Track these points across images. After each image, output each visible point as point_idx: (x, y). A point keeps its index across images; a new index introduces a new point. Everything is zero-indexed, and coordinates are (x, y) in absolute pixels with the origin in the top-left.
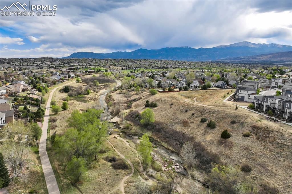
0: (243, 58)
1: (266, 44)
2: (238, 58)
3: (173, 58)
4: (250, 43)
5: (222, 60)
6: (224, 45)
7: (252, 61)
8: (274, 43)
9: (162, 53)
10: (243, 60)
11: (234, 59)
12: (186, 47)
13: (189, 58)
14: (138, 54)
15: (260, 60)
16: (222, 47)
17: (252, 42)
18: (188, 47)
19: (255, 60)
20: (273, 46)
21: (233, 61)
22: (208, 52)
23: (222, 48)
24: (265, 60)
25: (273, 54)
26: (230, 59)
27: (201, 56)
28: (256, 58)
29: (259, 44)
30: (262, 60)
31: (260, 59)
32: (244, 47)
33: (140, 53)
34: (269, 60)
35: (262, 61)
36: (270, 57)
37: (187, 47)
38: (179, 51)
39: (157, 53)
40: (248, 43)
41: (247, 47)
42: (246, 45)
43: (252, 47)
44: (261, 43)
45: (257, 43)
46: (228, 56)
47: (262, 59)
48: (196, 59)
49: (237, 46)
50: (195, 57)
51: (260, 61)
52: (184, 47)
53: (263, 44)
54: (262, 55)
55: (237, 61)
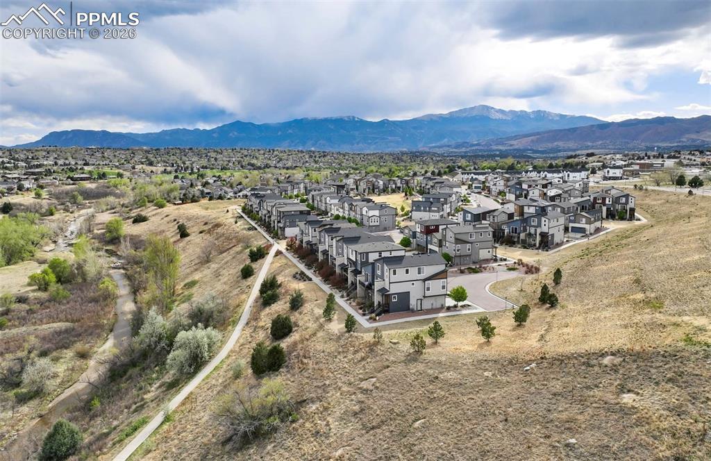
0: (476, 142)
1: (526, 112)
2: (466, 142)
3: (317, 145)
4: (493, 108)
5: (431, 148)
6: (438, 113)
7: (494, 151)
8: (542, 110)
9: (290, 131)
10: (477, 147)
11: (457, 147)
12: (349, 117)
13: (358, 143)
14: (231, 135)
15: (511, 148)
16: (434, 118)
17: (497, 107)
18: (354, 117)
19: (501, 147)
20: (540, 115)
21: (454, 150)
22: (400, 129)
23: (431, 119)
24: (522, 148)
25: (538, 134)
26: (449, 146)
27: (384, 139)
28: (503, 144)
29: (511, 111)
30: (516, 147)
31: (511, 145)
32: (480, 117)
33: (236, 133)
34: (529, 148)
35: (515, 150)
36: (532, 141)
37: (351, 118)
38: (332, 127)
39: (280, 133)
40: (487, 108)
41: (486, 119)
42: (485, 115)
43: (497, 118)
44: (517, 110)
45: (507, 109)
46: (446, 140)
47: (517, 144)
48: (373, 147)
49: (464, 115)
50: (370, 141)
51: (510, 150)
52: (346, 119)
53: (521, 111)
54: (516, 137)
55: (464, 150)
